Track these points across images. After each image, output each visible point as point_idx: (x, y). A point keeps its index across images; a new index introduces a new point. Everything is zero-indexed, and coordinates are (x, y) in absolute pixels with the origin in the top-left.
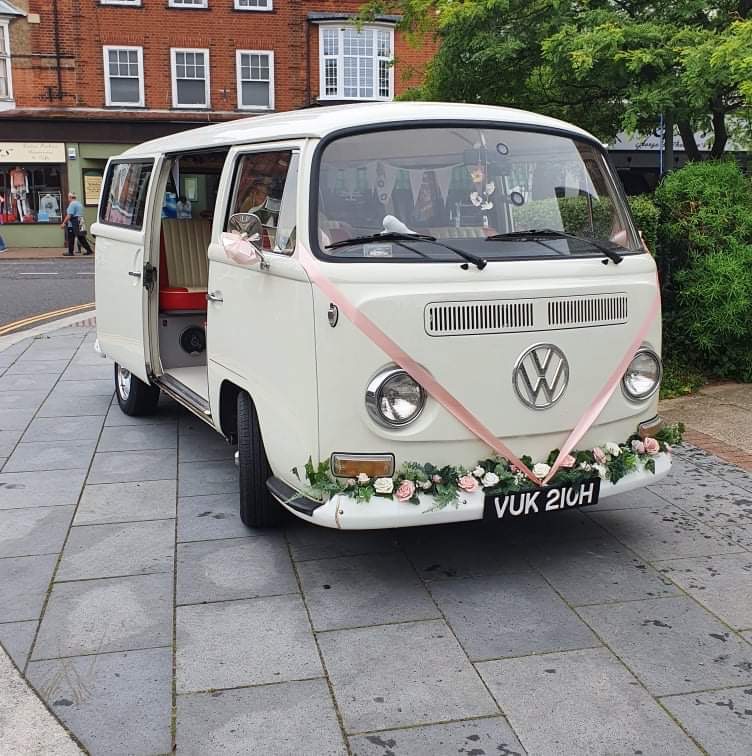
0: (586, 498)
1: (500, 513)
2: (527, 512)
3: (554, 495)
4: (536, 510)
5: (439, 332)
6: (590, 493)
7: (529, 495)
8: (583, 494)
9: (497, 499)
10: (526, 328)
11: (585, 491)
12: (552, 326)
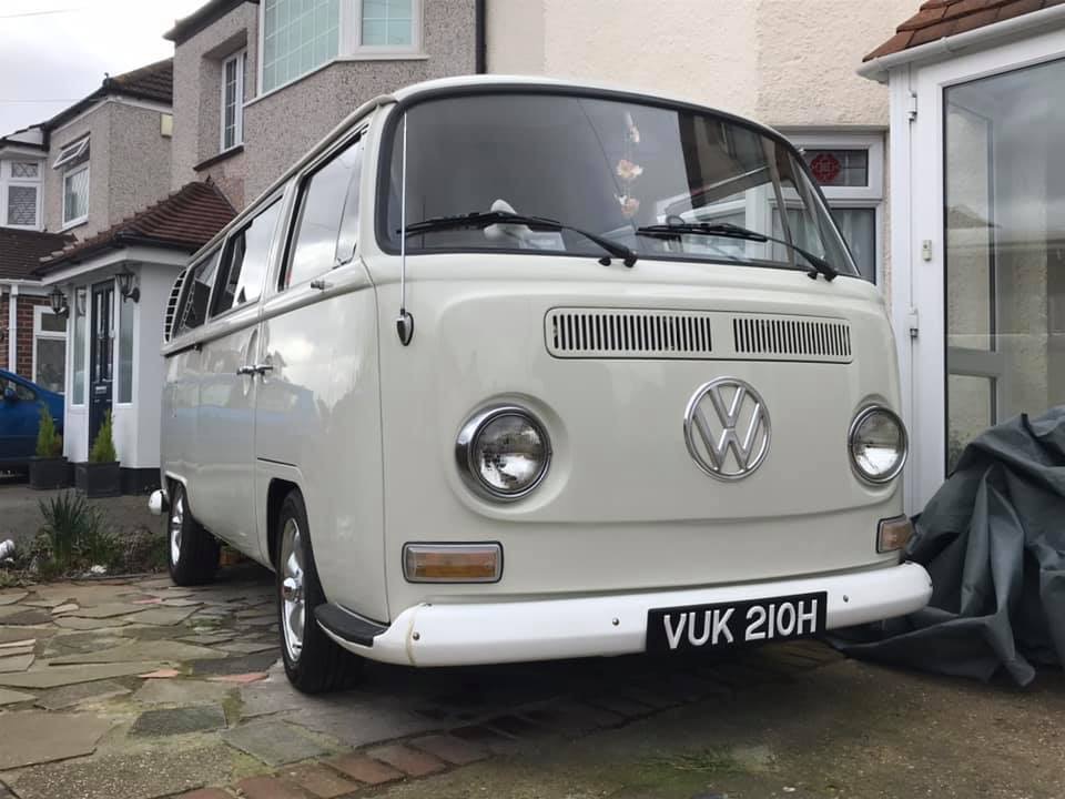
0: (807, 623)
1: (674, 641)
2: (715, 641)
3: (757, 616)
4: (730, 639)
5: (568, 352)
6: (812, 616)
7: (717, 612)
8: (803, 617)
9: (667, 617)
10: (701, 354)
11: (805, 612)
12: (740, 355)
